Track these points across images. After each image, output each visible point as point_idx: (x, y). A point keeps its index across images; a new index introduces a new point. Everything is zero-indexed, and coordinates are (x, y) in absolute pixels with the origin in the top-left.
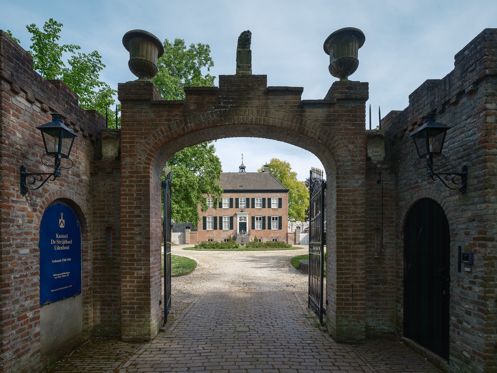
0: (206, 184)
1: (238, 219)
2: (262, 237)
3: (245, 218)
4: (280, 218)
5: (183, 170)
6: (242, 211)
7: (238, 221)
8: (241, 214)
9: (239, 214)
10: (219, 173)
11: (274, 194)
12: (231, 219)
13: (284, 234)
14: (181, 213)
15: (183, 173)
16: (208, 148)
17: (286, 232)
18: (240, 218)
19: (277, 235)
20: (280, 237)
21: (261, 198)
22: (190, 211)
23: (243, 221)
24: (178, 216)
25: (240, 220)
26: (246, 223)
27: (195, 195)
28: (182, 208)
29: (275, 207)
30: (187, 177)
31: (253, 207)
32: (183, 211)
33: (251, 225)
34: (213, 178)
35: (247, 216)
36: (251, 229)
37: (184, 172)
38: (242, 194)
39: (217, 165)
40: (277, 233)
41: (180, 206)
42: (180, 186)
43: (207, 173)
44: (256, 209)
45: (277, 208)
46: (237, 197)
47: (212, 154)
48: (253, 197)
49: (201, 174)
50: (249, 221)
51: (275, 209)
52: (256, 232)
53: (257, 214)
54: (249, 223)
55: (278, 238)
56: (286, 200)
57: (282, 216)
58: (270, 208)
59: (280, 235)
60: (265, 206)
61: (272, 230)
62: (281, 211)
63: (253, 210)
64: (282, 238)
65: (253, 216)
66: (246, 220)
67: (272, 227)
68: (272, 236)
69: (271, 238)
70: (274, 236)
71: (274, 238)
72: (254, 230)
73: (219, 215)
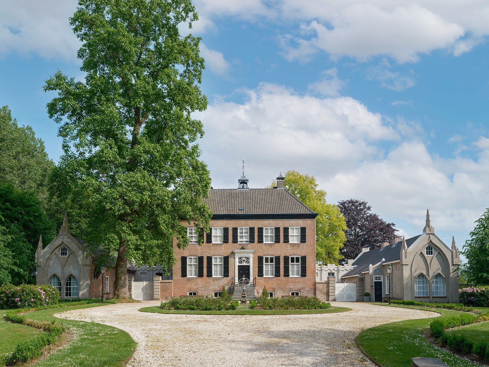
0: (184, 203)
1: (237, 260)
2: (274, 289)
3: (248, 258)
4: (304, 259)
5: (146, 179)
6: (243, 248)
7: (237, 264)
8: (241, 253)
9: (238, 253)
10: (206, 186)
11: (293, 222)
12: (226, 260)
13: (311, 283)
14: (141, 249)
15: (146, 183)
16: (189, 149)
17: (312, 281)
18: (240, 258)
19: (299, 286)
20: (303, 288)
21: (274, 228)
22: (158, 246)
23: (245, 264)
24: (137, 254)
25: (240, 262)
26: (249, 266)
27: (165, 221)
28: (144, 241)
29: (295, 242)
30: (152, 191)
31: (260, 241)
32: (145, 246)
33: (257, 269)
34: (198, 193)
35: (251, 256)
37: (148, 182)
38: (242, 222)
39: (203, 174)
40: (299, 282)
41: (140, 238)
42: (141, 205)
43: (187, 186)
44: (265, 244)
45: (299, 242)
46: (235, 226)
47: (196, 158)
48: (260, 226)
49: (176, 188)
50: (253, 263)
51: (295, 245)
52: (265, 282)
53: (266, 253)
54: (253, 266)
55: (300, 291)
56: (312, 230)
57: (306, 256)
58: (287, 244)
59: (304, 286)
60: (279, 240)
61: (290, 277)
62: (305, 247)
63: (260, 247)
64: (307, 290)
65: (261, 255)
66: (249, 262)
67: (290, 273)
68: (291, 287)
69: (289, 290)
70: (293, 287)
71: (293, 290)
72: (261, 278)
73: (207, 253)
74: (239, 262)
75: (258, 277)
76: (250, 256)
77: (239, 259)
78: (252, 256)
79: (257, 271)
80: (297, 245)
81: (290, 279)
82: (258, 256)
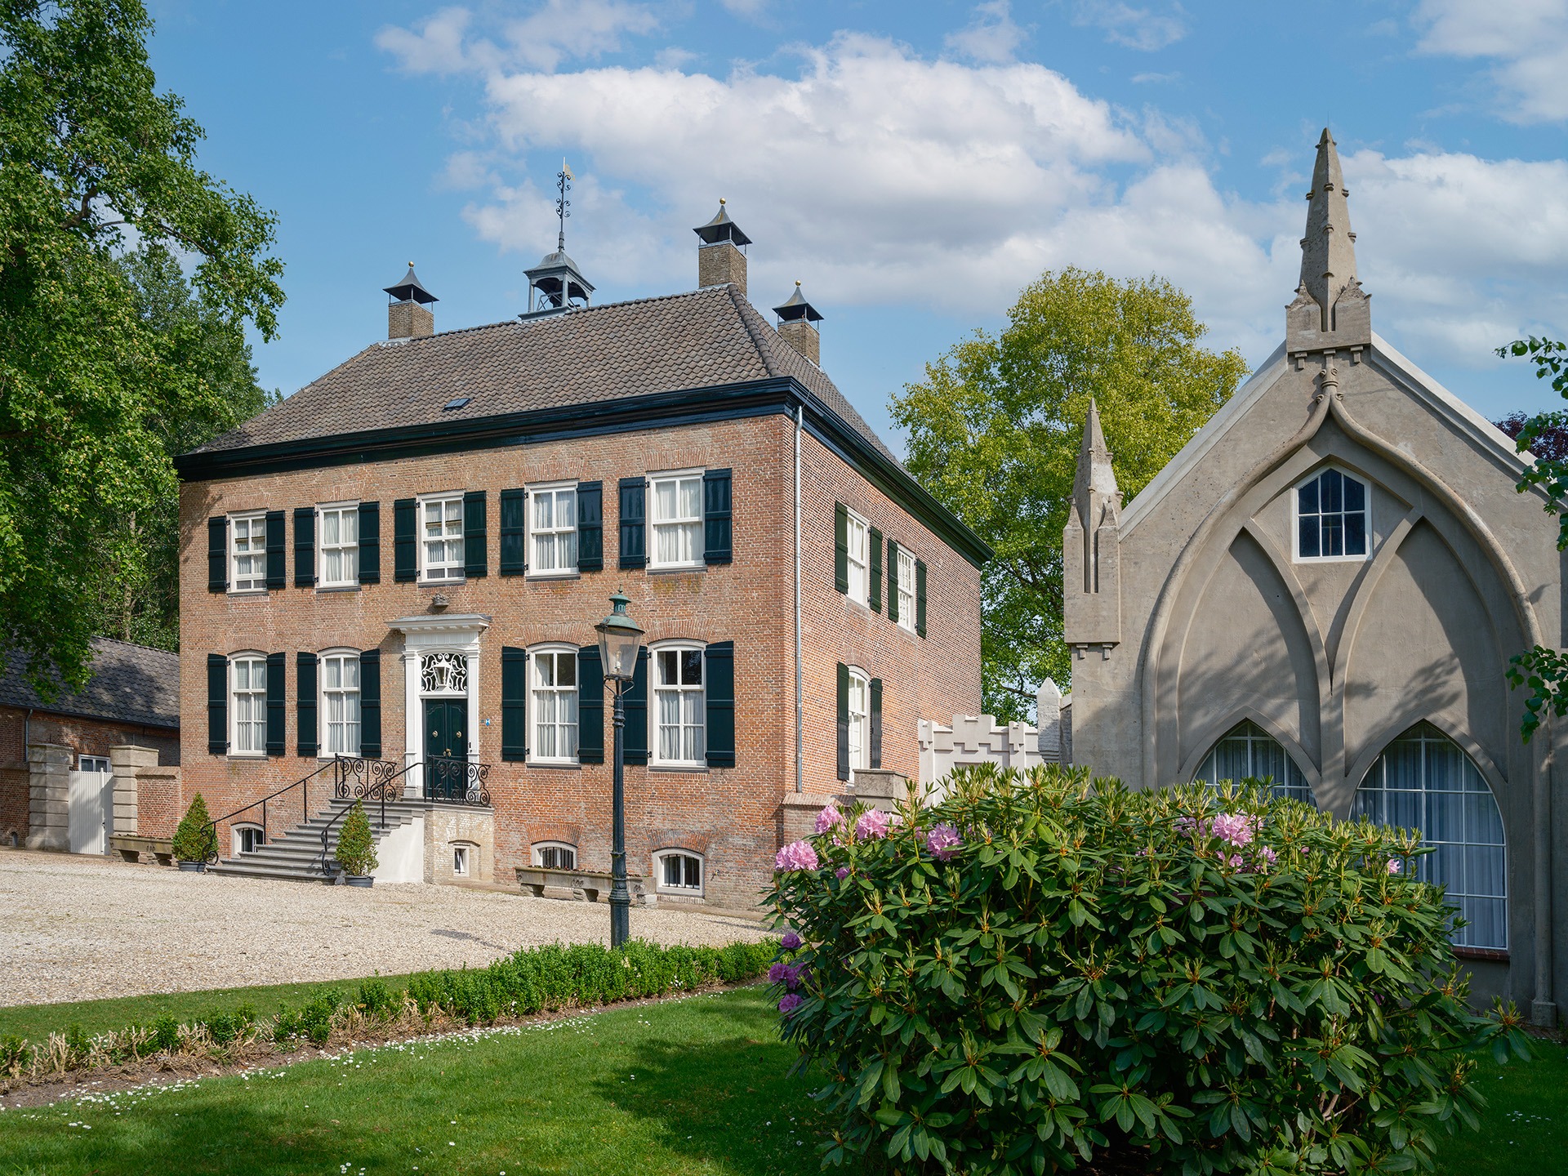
1: (415, 671)
2: (575, 831)
3: (461, 661)
4: (721, 657)
6: (437, 609)
7: (416, 693)
8: (435, 632)
9: (423, 632)
11: (667, 442)
12: (369, 665)
13: (757, 808)
17: (768, 794)
18: (428, 662)
19: (700, 821)
20: (720, 835)
21: (572, 487)
23: (448, 691)
25: (429, 682)
26: (463, 703)
29: (681, 563)
31: (513, 565)
33: (498, 719)
35: (473, 646)
36: (497, 755)
38: (436, 465)
40: (696, 799)
44: (534, 580)
45: (701, 563)
46: (404, 495)
48: (512, 484)
50: (481, 688)
51: (678, 580)
52: (533, 790)
53: (537, 629)
54: (482, 703)
55: (700, 849)
56: (767, 483)
57: (730, 644)
58: (636, 573)
59: (721, 823)
60: (600, 553)
61: (654, 769)
62: (727, 591)
63: (511, 596)
64: (736, 849)
65: (515, 642)
66: (465, 683)
67: (656, 740)
68: (658, 824)
69: (647, 841)
70: (668, 826)
71: (668, 843)
72: (516, 766)
73: (298, 639)
74: (424, 685)
75: (504, 760)
76: (468, 648)
77: (424, 664)
78: (477, 647)
79: (499, 730)
80: (689, 577)
81: (650, 778)
82: (504, 649)
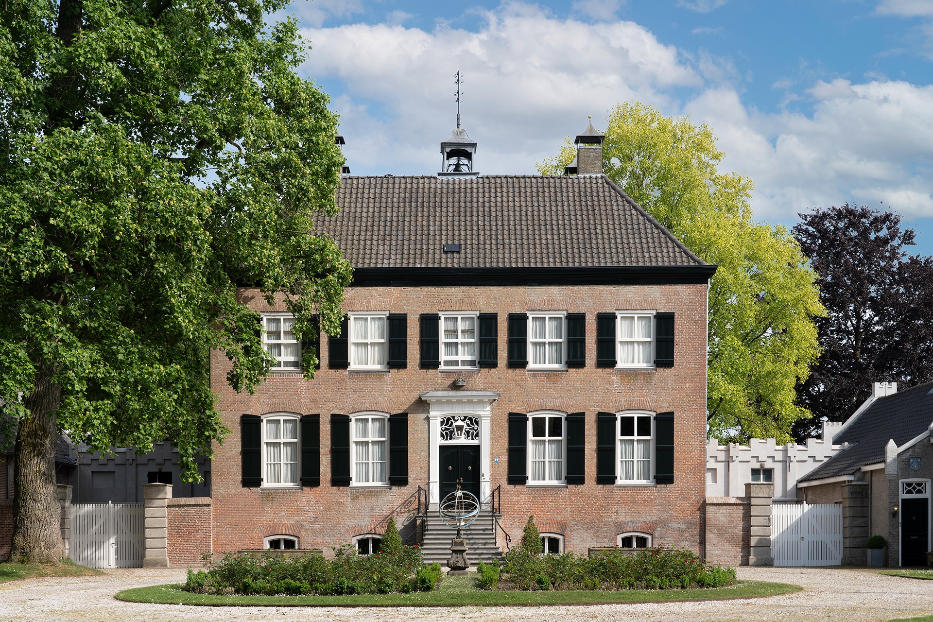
0: (253, 237)
1: (436, 428)
2: (563, 528)
3: (474, 421)
4: (666, 422)
6: (455, 387)
7: (437, 441)
8: (449, 402)
9: (440, 402)
10: (328, 174)
11: (631, 293)
12: (398, 426)
13: (687, 509)
17: (694, 497)
18: (447, 421)
19: (650, 515)
20: (664, 523)
21: (562, 314)
22: (166, 383)
23: (461, 440)
25: (447, 434)
26: (477, 449)
27: (190, 298)
29: (636, 365)
31: (518, 360)
32: (124, 383)
33: (505, 458)
34: (295, 201)
35: (485, 413)
36: (504, 482)
38: (455, 294)
39: (316, 129)
40: (647, 502)
41: (106, 359)
43: (263, 177)
44: (534, 372)
45: (649, 365)
46: (428, 310)
47: (291, 69)
48: (517, 310)
49: (225, 180)
50: (492, 439)
51: (637, 375)
52: (532, 502)
53: (536, 401)
54: (492, 448)
55: (650, 531)
56: (696, 322)
57: (672, 413)
58: (608, 370)
59: (664, 516)
60: (583, 356)
61: (619, 486)
62: (669, 383)
63: (516, 381)
64: (673, 530)
65: (518, 409)
66: (477, 435)
67: (619, 470)
68: (621, 518)
69: (614, 529)
70: (628, 519)
71: (628, 529)
72: (519, 487)
73: (331, 405)
74: (442, 435)
75: (509, 484)
76: (481, 413)
77: (442, 423)
78: (488, 413)
79: (505, 465)
80: (644, 374)
81: (617, 493)
82: (510, 414)
